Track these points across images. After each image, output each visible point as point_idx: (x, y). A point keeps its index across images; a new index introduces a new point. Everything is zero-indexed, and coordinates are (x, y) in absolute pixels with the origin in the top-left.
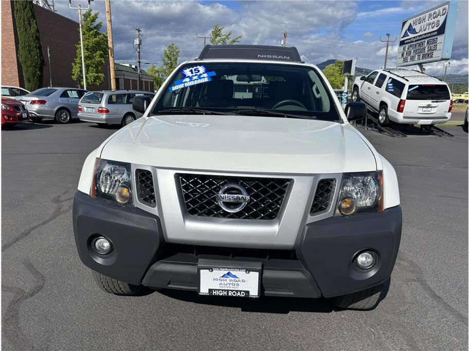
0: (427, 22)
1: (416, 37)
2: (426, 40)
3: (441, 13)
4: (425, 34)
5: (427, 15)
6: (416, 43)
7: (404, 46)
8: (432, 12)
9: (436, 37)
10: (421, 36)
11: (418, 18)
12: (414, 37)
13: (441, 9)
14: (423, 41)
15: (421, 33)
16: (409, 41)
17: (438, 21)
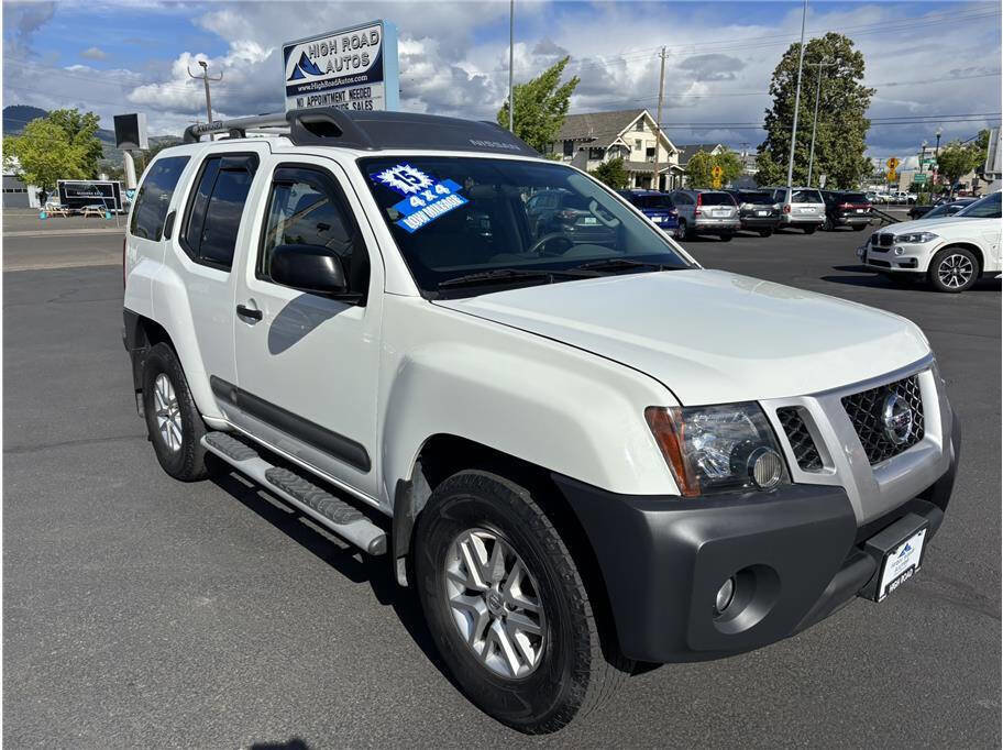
0: (341, 54)
1: (323, 81)
2: (347, 90)
3: (369, 39)
4: (343, 78)
5: (339, 39)
6: (325, 93)
7: (299, 97)
8: (350, 36)
9: (367, 86)
10: (333, 80)
11: (319, 42)
12: (319, 82)
13: (367, 32)
14: (340, 90)
15: (331, 75)
16: (309, 88)
17: (366, 56)
